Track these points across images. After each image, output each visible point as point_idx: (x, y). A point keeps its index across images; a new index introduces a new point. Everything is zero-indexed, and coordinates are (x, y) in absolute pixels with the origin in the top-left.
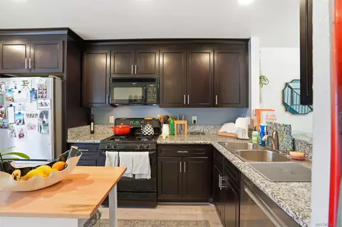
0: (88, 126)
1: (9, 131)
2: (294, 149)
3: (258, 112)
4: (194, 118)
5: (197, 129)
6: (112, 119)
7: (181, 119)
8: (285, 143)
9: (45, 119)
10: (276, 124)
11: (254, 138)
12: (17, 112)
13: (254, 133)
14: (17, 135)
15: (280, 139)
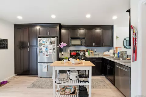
0: (61, 53)
1: (43, 54)
2: (128, 57)
3: (116, 48)
4: (95, 50)
5: (96, 53)
6: (69, 51)
7: (91, 50)
8: (125, 56)
9: (54, 50)
10: (122, 51)
11: (116, 56)
12: (46, 48)
13: (116, 54)
14: (46, 55)
15: (124, 55)
